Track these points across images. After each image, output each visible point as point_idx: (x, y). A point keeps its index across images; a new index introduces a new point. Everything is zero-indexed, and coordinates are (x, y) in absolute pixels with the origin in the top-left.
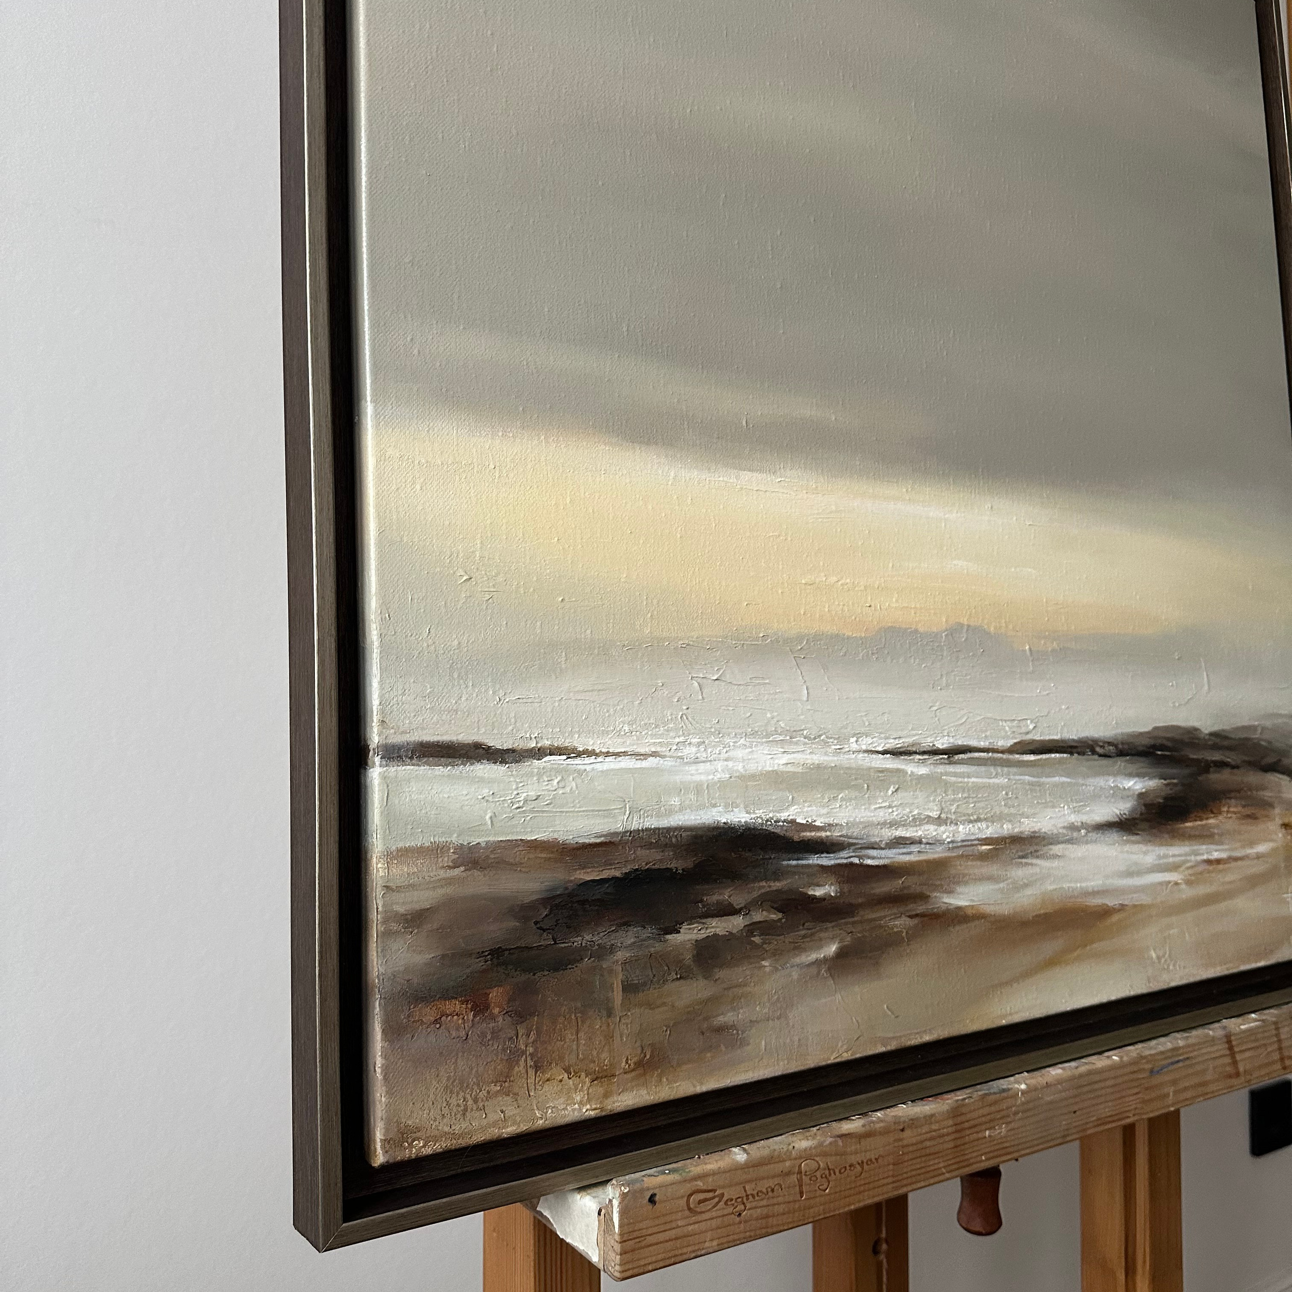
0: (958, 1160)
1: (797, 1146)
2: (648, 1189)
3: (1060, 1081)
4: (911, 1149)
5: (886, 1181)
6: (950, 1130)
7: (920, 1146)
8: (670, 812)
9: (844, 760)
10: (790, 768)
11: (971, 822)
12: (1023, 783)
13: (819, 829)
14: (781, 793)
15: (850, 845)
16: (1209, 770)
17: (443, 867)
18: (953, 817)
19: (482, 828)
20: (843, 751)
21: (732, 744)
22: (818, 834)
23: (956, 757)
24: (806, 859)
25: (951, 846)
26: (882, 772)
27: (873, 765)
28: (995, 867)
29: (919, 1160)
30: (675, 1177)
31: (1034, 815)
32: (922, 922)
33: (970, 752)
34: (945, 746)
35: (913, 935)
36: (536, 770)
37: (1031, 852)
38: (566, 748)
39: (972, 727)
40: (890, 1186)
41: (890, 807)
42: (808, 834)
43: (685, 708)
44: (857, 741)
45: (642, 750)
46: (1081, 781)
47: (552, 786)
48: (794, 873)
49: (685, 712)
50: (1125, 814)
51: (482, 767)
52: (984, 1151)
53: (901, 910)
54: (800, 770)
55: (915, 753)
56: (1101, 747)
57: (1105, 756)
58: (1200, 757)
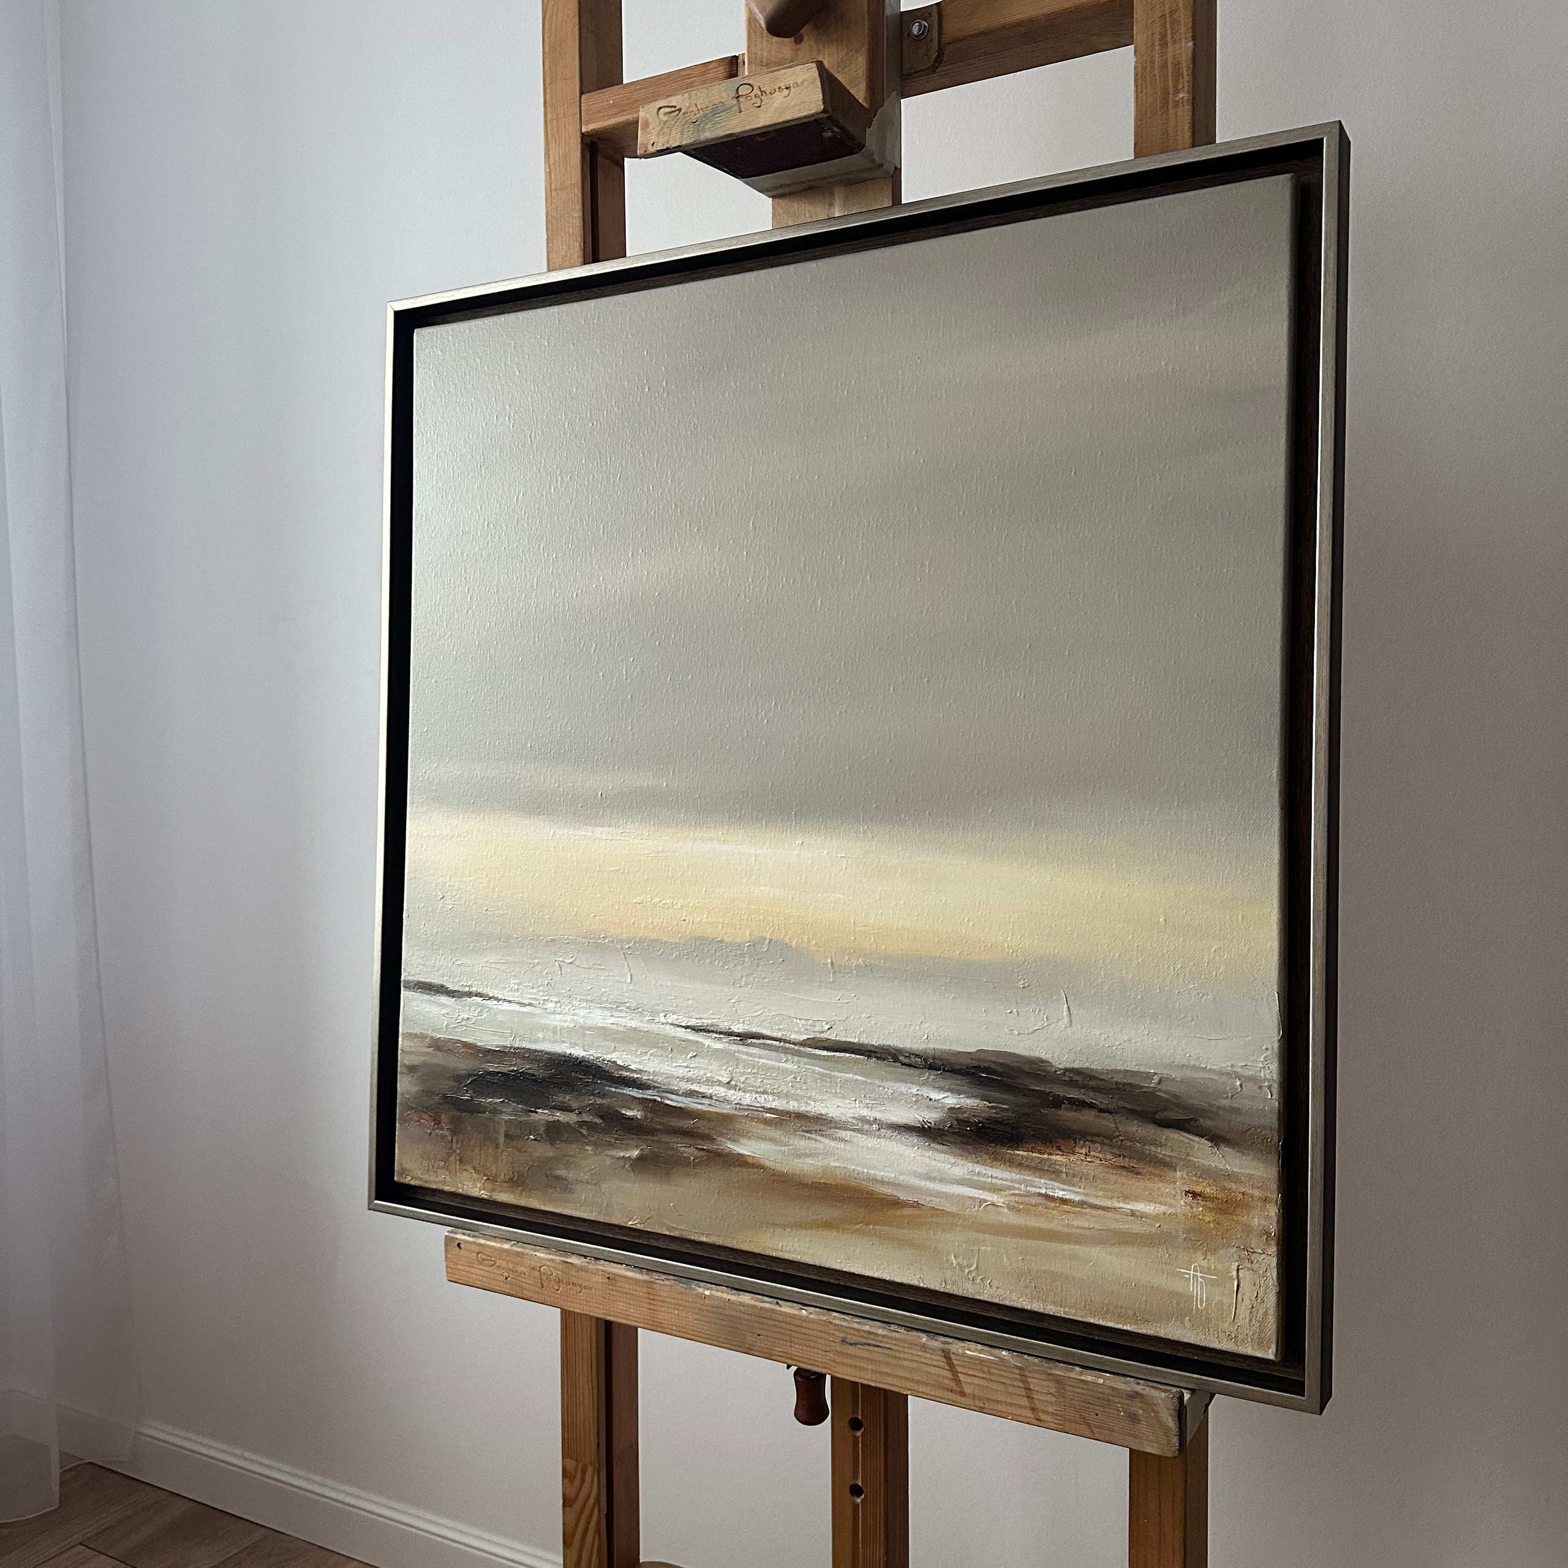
2: (457, 1239)
8: (536, 1041)
9: (653, 1027)
10: (614, 1027)
11: (758, 1092)
12: (813, 1072)
13: (632, 1071)
14: (607, 1042)
15: (655, 1087)
16: (1060, 1106)
17: (423, 1046)
18: (742, 1086)
19: (442, 1030)
20: (655, 1021)
21: (578, 1005)
22: (632, 1075)
23: (750, 1041)
24: (621, 1089)
25: (737, 1106)
26: (684, 1041)
27: (677, 1035)
28: (778, 1133)
31: (823, 1100)
32: (707, 1155)
33: (763, 1039)
34: (740, 1031)
35: (697, 1163)
36: (468, 1004)
37: (816, 1130)
38: (484, 994)
39: (766, 1020)
41: (687, 1067)
42: (625, 1073)
44: (665, 1016)
45: (524, 1001)
46: (877, 1082)
47: (474, 1014)
48: (612, 1097)
50: (930, 1123)
51: (443, 998)
53: (691, 1142)
54: (622, 1029)
55: (713, 1032)
56: (907, 1057)
57: (910, 1065)
58: (1048, 1090)
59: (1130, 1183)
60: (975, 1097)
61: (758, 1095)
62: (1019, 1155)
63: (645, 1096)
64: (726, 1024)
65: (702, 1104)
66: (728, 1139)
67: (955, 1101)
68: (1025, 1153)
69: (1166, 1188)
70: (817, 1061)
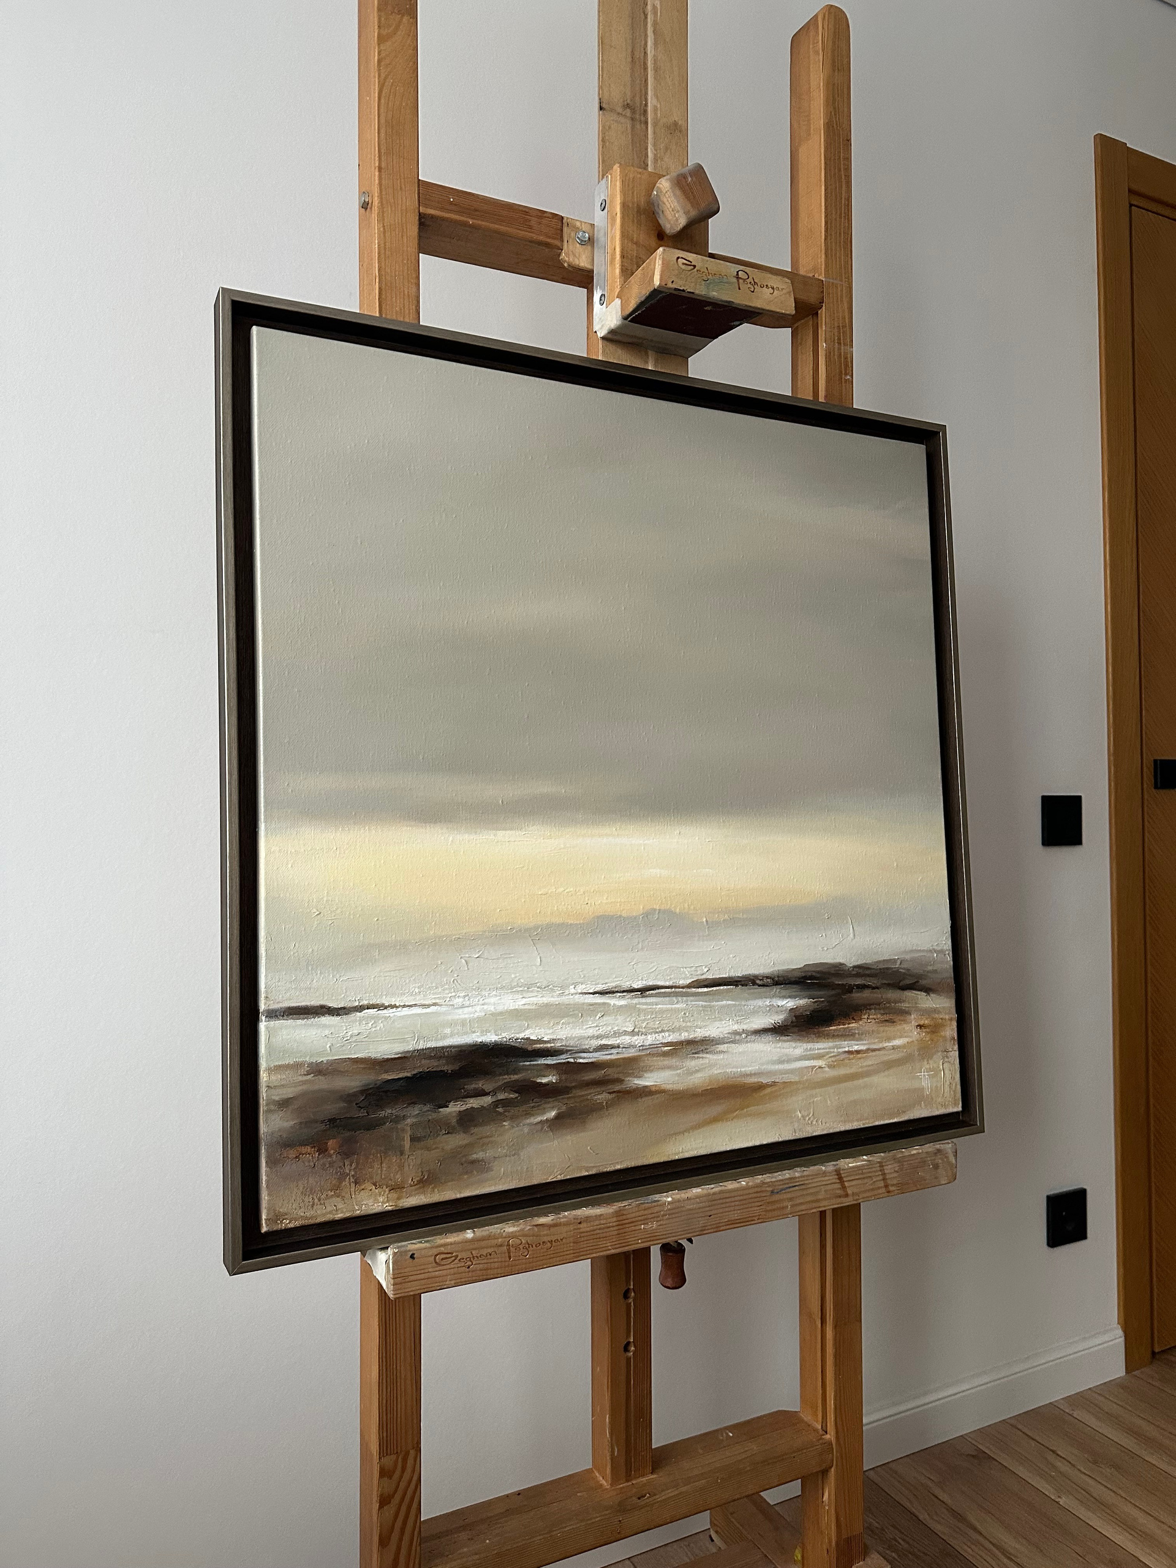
0: (620, 1242)
1: (506, 1230)
2: (409, 1251)
3: (698, 1197)
4: (586, 1234)
5: (568, 1252)
6: (615, 1224)
7: (592, 1233)
8: (445, 1037)
9: (565, 999)
10: (526, 1007)
11: (657, 1033)
12: (698, 1006)
14: (520, 1023)
15: (567, 1051)
16: (852, 991)
17: (301, 1075)
18: (644, 1030)
19: (324, 1052)
20: (565, 994)
21: (487, 995)
23: (648, 993)
24: (536, 1060)
25: (641, 1048)
27: (586, 1001)
28: (674, 1060)
29: (592, 1241)
30: (428, 1245)
32: (617, 1096)
33: (658, 989)
34: (640, 987)
35: (610, 1105)
36: (358, 1018)
37: (702, 1050)
38: (378, 1004)
39: (660, 974)
40: (572, 1255)
41: (597, 1026)
42: (538, 1046)
43: (456, 975)
44: (574, 988)
45: (427, 1003)
46: (743, 1003)
47: (368, 1027)
48: (528, 1070)
49: (456, 978)
50: (779, 1023)
51: (325, 1018)
52: (640, 1237)
53: (603, 1089)
54: (533, 1007)
55: (617, 992)
56: (761, 980)
57: (763, 986)
58: (845, 983)
59: (890, 1029)
60: (805, 998)
61: (657, 1035)
62: (832, 1029)
63: (559, 1061)
64: (628, 983)
65: (611, 1054)
66: (634, 1077)
67: (793, 1004)
68: (835, 1027)
69: (907, 1027)
70: (700, 997)
